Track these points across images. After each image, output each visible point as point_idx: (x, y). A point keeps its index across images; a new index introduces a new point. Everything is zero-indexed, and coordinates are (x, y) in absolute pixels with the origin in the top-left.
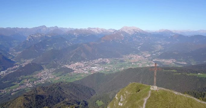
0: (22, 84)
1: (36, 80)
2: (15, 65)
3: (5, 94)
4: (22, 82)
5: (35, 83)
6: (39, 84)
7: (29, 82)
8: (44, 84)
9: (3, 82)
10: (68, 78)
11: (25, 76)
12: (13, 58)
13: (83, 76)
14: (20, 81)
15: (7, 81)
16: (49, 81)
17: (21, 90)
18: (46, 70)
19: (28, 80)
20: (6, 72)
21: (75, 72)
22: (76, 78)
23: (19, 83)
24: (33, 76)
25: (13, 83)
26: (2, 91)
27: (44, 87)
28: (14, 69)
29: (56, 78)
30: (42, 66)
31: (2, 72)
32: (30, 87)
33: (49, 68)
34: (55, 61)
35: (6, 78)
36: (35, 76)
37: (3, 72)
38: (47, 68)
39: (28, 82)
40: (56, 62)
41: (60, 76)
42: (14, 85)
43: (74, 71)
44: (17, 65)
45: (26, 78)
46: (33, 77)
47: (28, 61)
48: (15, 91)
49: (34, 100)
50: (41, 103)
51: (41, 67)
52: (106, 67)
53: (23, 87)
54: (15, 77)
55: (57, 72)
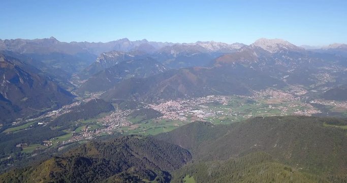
0: (77, 134)
1: (100, 127)
2: (75, 102)
3: (49, 149)
4: (77, 130)
5: (97, 132)
6: (103, 136)
7: (89, 131)
8: (110, 135)
9: (51, 127)
10: (151, 127)
11: (85, 120)
12: (75, 89)
13: (176, 125)
14: (76, 128)
15: (58, 127)
16: (120, 131)
17: (73, 143)
18: (119, 112)
19: (87, 127)
20: (60, 113)
21: (164, 117)
22: (165, 127)
23: (74, 130)
24: (96, 120)
25: (65, 131)
26: (46, 143)
27: (98, 142)
28: (72, 108)
29: (131, 126)
30: (114, 105)
31: (53, 111)
32: (88, 140)
33: (123, 108)
34: (134, 96)
35: (56, 122)
36: (99, 121)
37: (55, 111)
38: (120, 108)
39: (87, 130)
40: (136, 98)
41: (139, 123)
42: (65, 134)
43: (163, 115)
44: (78, 101)
45: (85, 124)
46: (95, 123)
47: (96, 96)
48: (65, 145)
49: (71, 167)
50: (83, 173)
51: (111, 105)
52: (219, 112)
53: (78, 138)
54: (70, 121)
55: (134, 115)
